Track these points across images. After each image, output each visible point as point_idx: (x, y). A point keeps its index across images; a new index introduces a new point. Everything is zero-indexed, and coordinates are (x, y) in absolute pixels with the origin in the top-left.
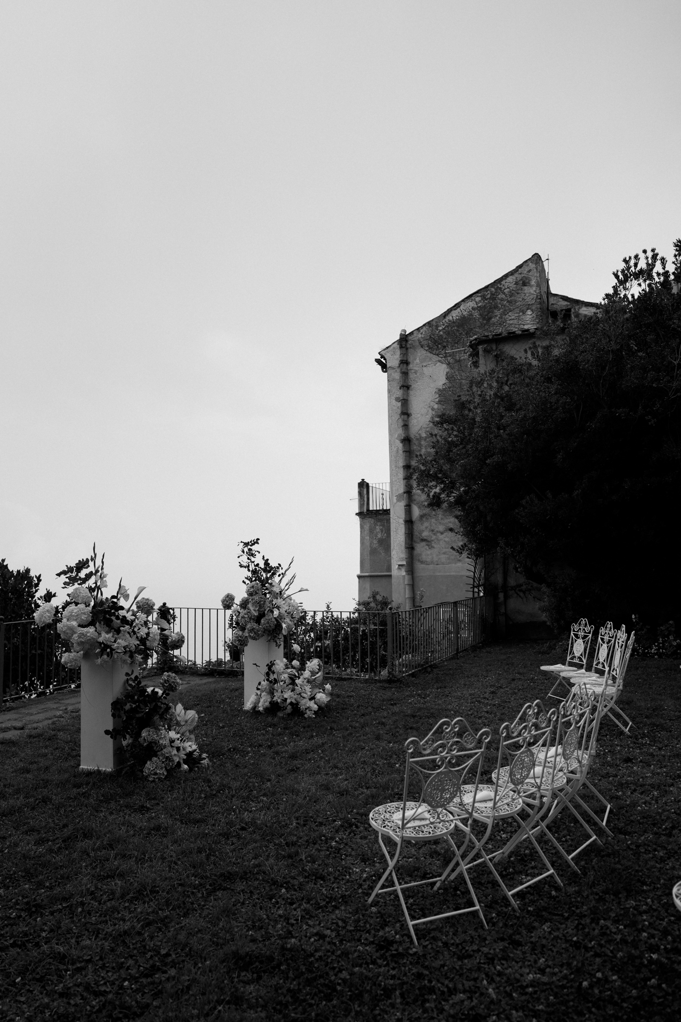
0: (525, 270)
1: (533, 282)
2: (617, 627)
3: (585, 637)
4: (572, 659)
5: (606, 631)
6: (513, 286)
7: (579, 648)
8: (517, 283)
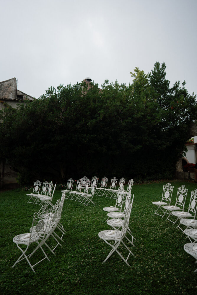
0: (11, 81)
1: (13, 86)
2: (49, 182)
3: (39, 185)
4: (35, 191)
5: (46, 183)
6: (7, 85)
7: (37, 188)
8: (8, 84)
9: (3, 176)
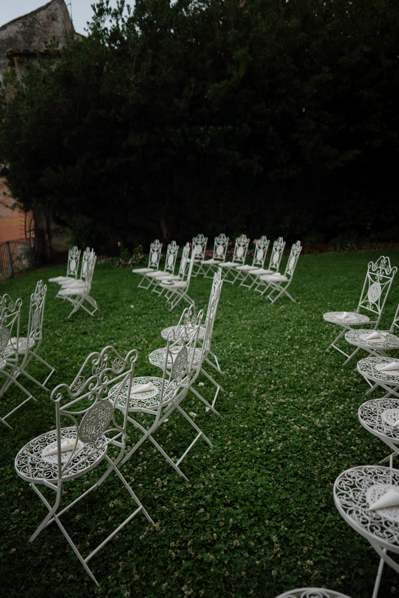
4: (151, 264)
6: (45, 19)
8: (48, 17)
9: (50, 237)
